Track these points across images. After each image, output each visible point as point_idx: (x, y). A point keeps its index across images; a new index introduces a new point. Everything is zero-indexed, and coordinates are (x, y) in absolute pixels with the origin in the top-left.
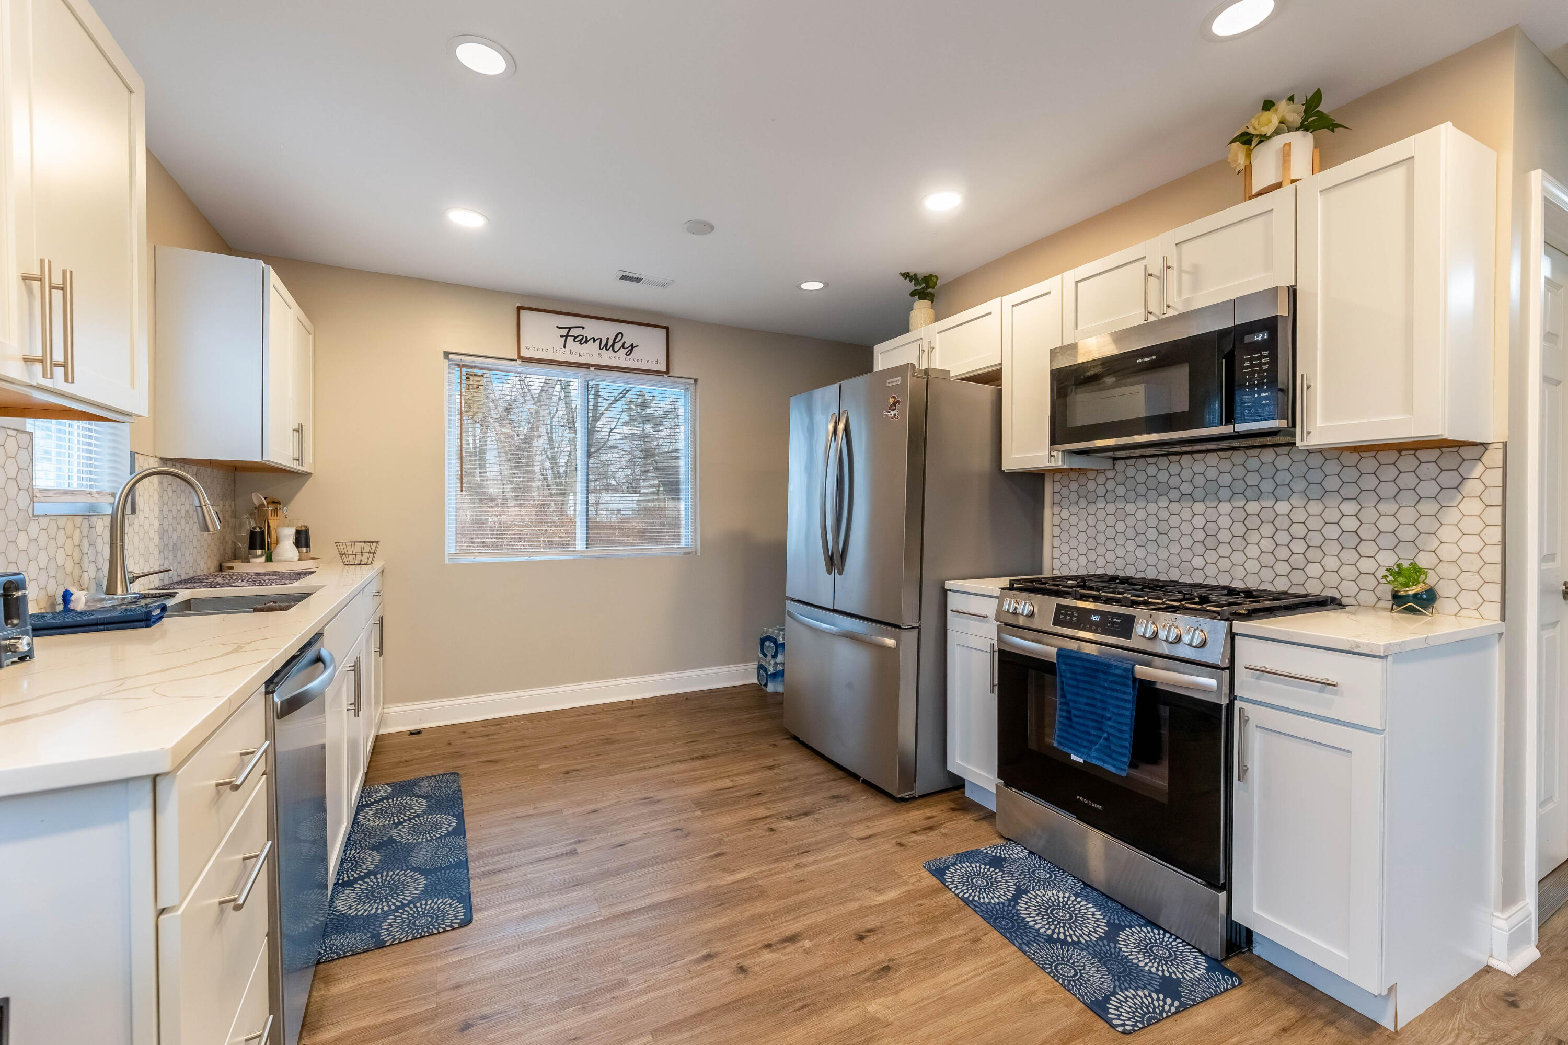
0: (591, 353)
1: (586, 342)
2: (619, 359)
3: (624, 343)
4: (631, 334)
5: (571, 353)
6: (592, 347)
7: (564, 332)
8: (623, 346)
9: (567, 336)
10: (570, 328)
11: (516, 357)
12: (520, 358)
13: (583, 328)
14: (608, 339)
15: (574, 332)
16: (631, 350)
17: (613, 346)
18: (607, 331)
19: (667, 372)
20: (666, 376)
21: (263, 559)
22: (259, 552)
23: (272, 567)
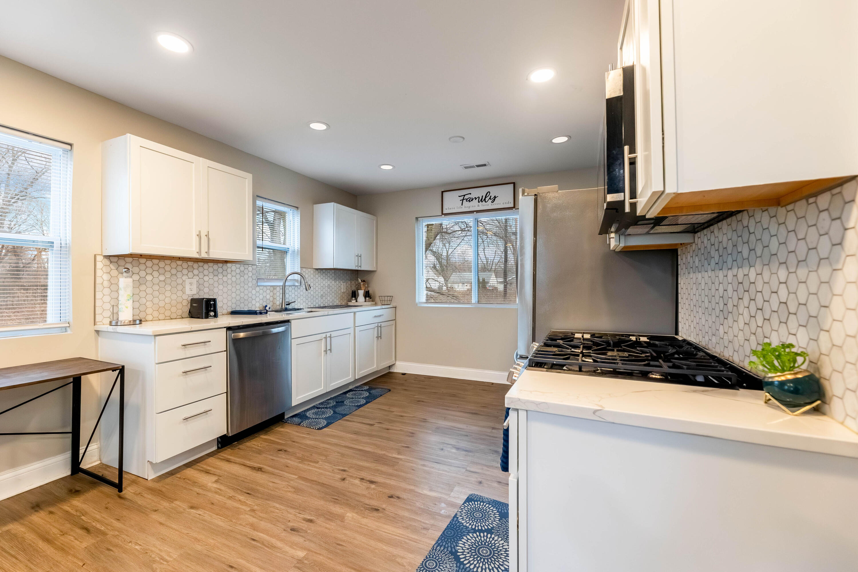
0: (475, 205)
1: (472, 200)
2: (489, 205)
3: (491, 196)
4: (494, 191)
5: (465, 207)
6: (475, 202)
7: (462, 198)
8: (490, 198)
9: (463, 200)
10: (464, 195)
11: (441, 214)
12: (442, 214)
13: (470, 194)
14: (482, 196)
15: (466, 197)
16: (494, 199)
17: (485, 200)
18: (481, 193)
19: (514, 207)
20: (514, 209)
21: (355, 301)
22: (354, 298)
23: (356, 304)
